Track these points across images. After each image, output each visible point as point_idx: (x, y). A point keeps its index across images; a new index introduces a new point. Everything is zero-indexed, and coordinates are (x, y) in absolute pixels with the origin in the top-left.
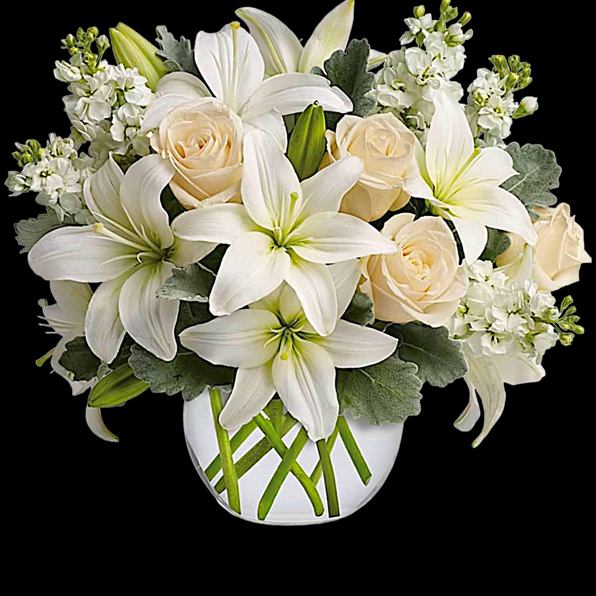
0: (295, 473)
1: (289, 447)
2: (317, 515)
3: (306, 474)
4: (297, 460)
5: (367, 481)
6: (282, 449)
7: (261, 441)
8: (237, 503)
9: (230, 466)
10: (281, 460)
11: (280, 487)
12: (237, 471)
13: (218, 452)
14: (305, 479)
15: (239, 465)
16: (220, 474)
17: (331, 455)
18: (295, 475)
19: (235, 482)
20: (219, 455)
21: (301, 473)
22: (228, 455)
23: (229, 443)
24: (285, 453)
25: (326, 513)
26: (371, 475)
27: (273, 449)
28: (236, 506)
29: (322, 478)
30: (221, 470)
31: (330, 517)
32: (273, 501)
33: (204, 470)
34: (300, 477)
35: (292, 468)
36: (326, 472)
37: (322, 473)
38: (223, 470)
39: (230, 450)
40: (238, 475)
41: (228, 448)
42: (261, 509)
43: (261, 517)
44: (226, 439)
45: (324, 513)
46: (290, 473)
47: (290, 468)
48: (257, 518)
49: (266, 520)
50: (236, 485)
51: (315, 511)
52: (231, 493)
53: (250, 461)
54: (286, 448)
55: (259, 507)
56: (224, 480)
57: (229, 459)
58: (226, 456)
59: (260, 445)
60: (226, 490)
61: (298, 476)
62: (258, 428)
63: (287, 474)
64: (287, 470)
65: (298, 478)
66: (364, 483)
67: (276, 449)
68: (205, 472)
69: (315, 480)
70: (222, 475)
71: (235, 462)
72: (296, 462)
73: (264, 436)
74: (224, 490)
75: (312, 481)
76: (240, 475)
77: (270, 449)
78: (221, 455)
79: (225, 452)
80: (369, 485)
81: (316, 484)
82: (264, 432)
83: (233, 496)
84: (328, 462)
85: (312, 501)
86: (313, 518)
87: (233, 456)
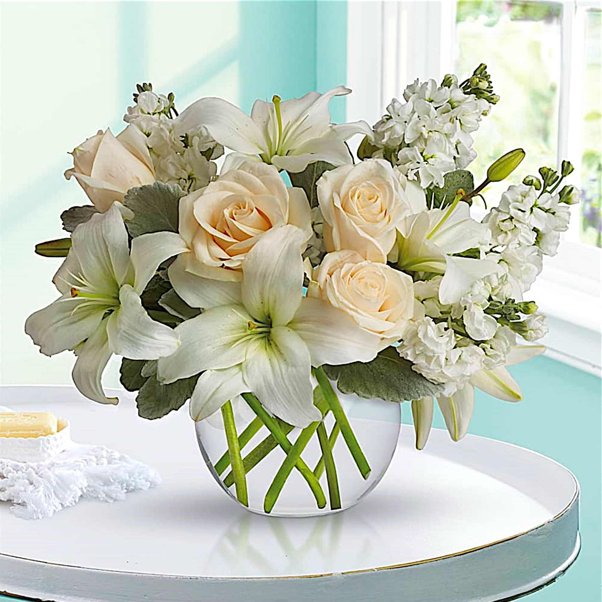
0: (300, 469)
1: (293, 444)
2: (319, 508)
3: (309, 470)
4: (301, 456)
5: (367, 475)
6: (287, 446)
7: (267, 438)
8: (245, 497)
9: (238, 462)
10: (286, 455)
11: (285, 482)
12: (244, 466)
13: (227, 448)
14: (309, 474)
15: (247, 460)
16: (229, 469)
17: (333, 451)
18: (299, 470)
19: (243, 477)
20: (228, 451)
21: (305, 468)
22: (237, 452)
23: (237, 441)
24: (290, 449)
25: (328, 505)
26: (370, 470)
27: (279, 446)
28: (244, 498)
29: (325, 473)
30: (230, 466)
31: (332, 509)
32: (278, 495)
33: (214, 465)
34: (304, 472)
35: (297, 463)
36: (328, 467)
37: (325, 468)
38: (232, 465)
39: (238, 447)
40: (245, 470)
41: (236, 445)
42: (267, 502)
43: (267, 510)
44: (234, 437)
45: (326, 505)
46: (295, 468)
47: (295, 464)
48: (264, 511)
49: (271, 512)
50: (243, 479)
51: (318, 503)
52: (239, 487)
53: (256, 456)
54: (291, 445)
55: (265, 500)
56: (232, 475)
57: (237, 455)
58: (234, 452)
59: (267, 441)
60: (234, 484)
61: (302, 471)
62: (264, 426)
63: (292, 469)
64: (292, 465)
65: (302, 473)
66: (364, 477)
67: (281, 446)
68: (215, 467)
69: (317, 475)
70: (231, 470)
71: (243, 458)
72: (300, 458)
73: (270, 433)
74: (232, 484)
75: (315, 476)
76: (247, 469)
77: (276, 446)
78: (230, 451)
79: (234, 448)
80: (368, 479)
81: (318, 479)
82: (270, 430)
83: (241, 490)
84: (330, 458)
85: (315, 495)
86: (317, 511)
87: (241, 452)
